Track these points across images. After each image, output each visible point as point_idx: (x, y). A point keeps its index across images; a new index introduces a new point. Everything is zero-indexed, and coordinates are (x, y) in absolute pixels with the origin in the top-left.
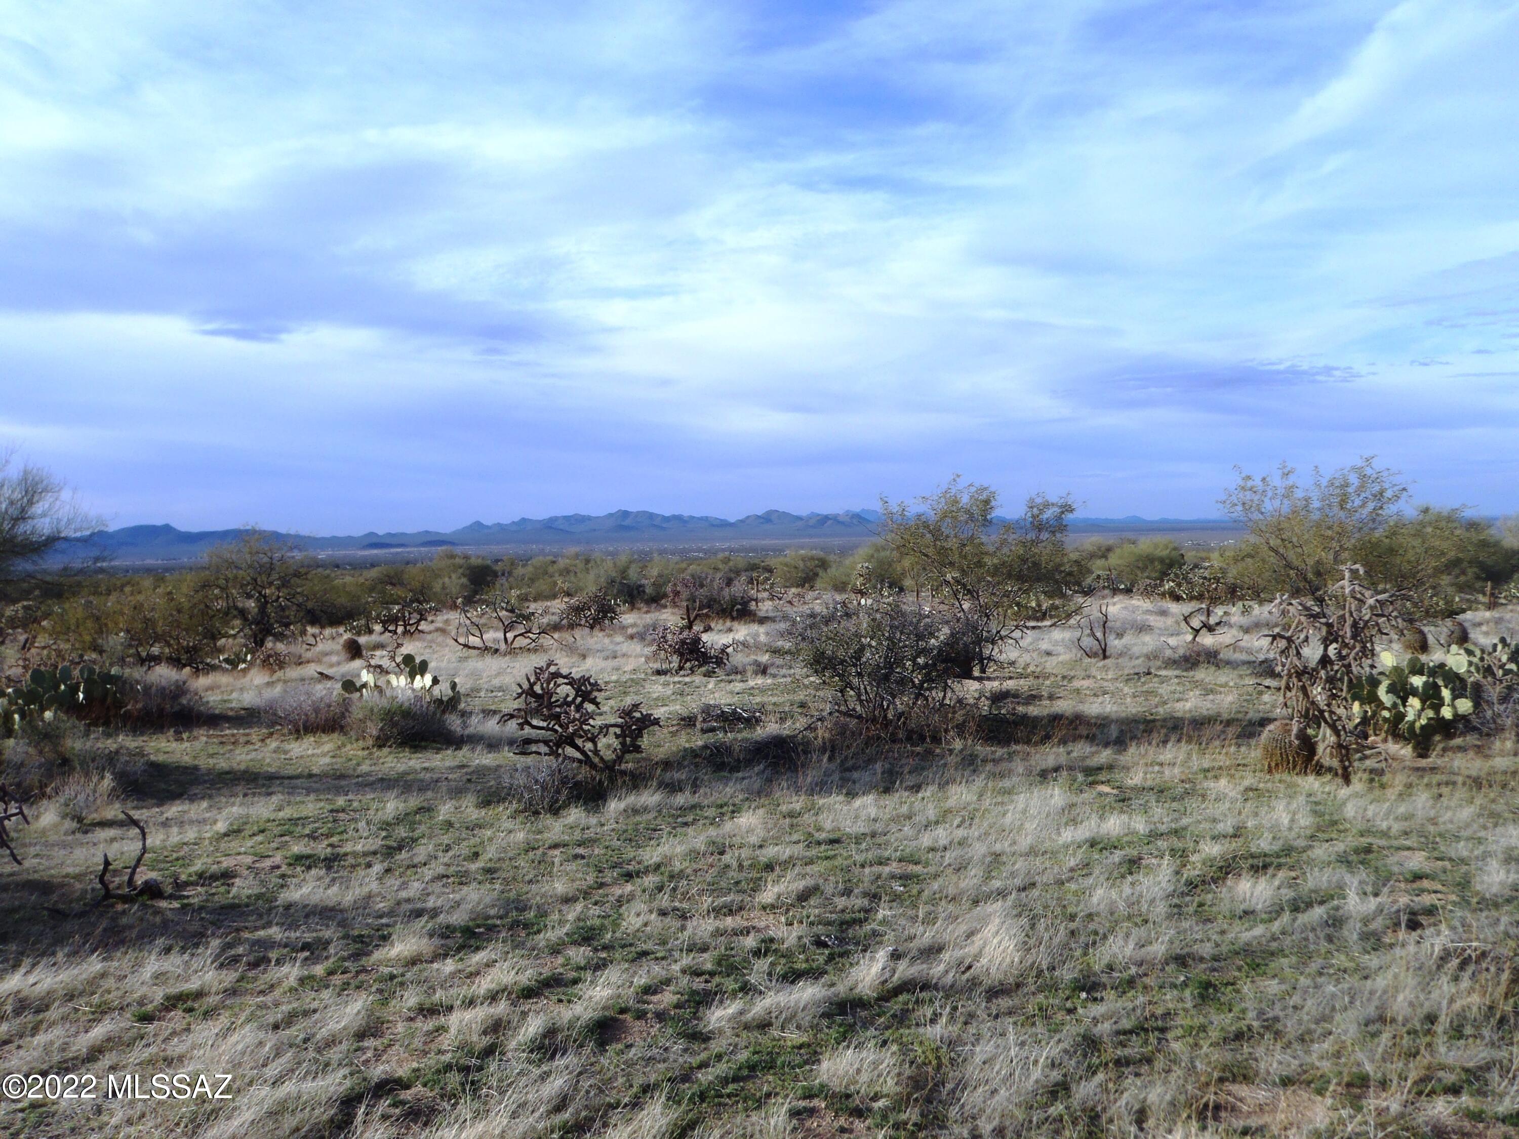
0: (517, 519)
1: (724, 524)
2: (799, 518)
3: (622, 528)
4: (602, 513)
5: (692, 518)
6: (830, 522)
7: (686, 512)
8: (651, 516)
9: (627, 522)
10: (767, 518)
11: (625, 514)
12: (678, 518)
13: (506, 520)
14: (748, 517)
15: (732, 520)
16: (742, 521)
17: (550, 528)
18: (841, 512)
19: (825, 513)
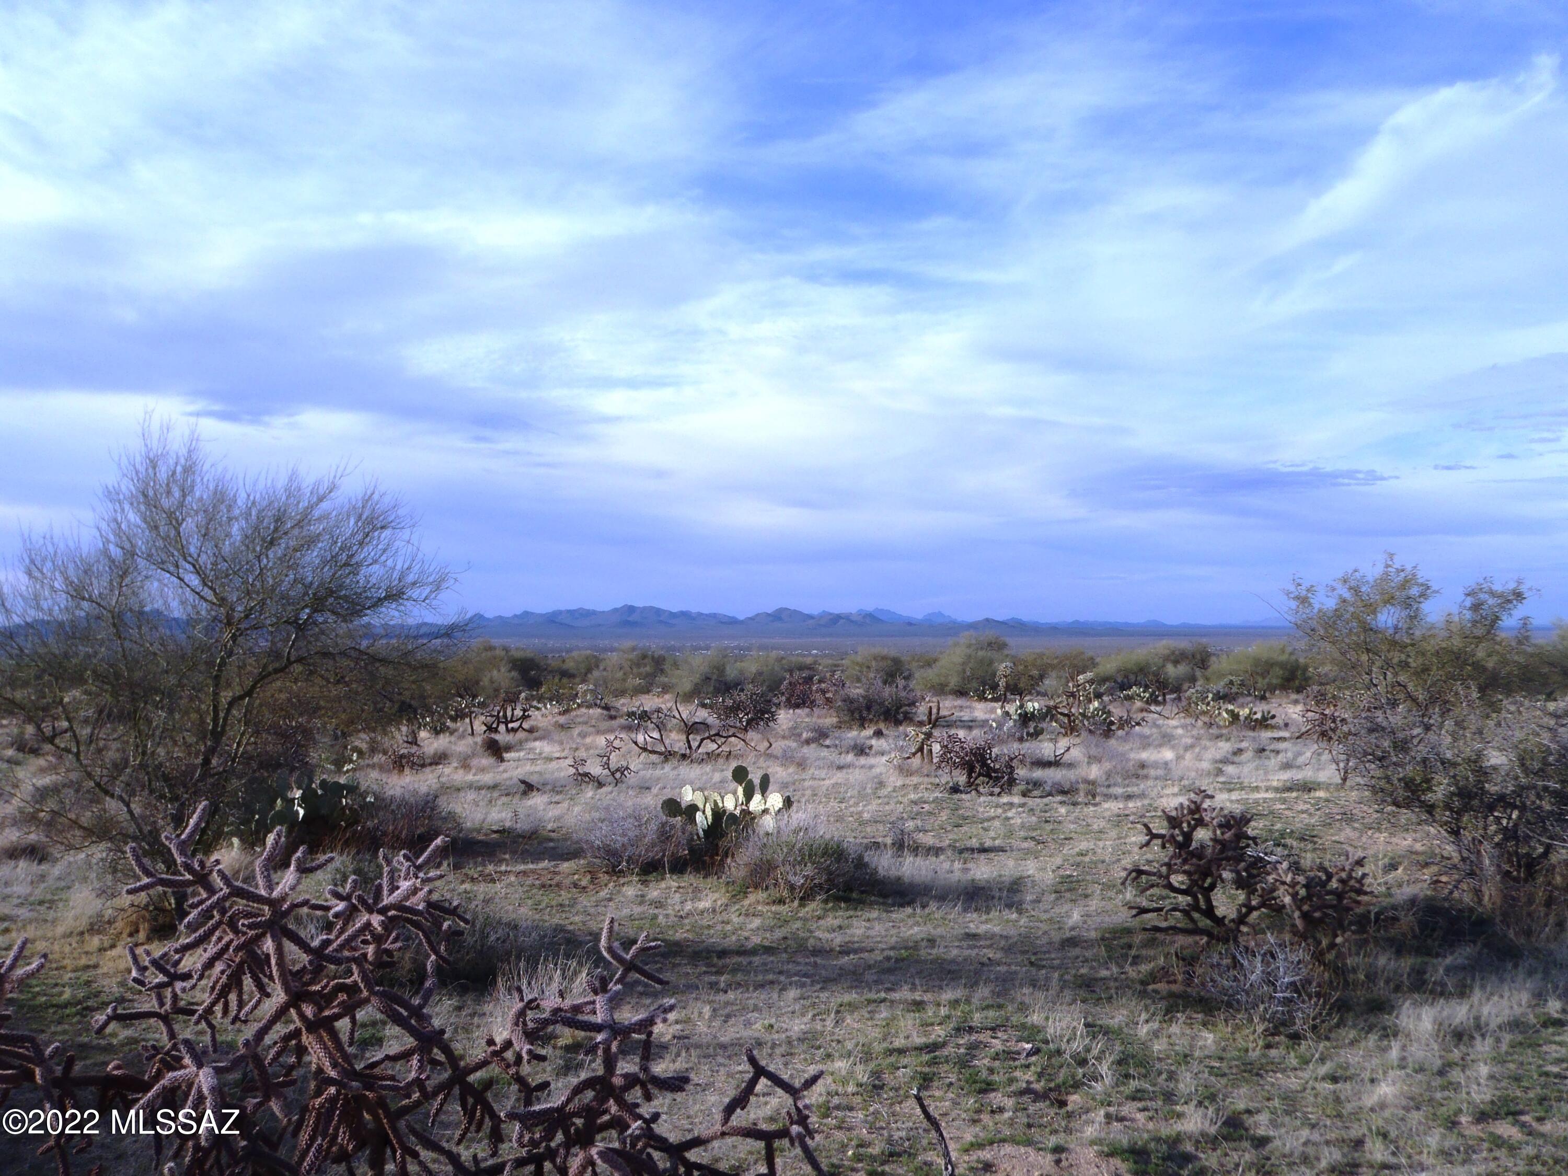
0: (518, 612)
1: (733, 622)
2: (810, 617)
3: (626, 623)
4: (607, 607)
5: (700, 614)
6: (842, 621)
7: (694, 609)
8: (658, 611)
9: (634, 617)
10: (779, 615)
11: (631, 609)
12: (684, 614)
13: (508, 614)
14: (758, 615)
15: (741, 617)
16: (751, 619)
17: (553, 622)
18: (854, 611)
19: (836, 612)
